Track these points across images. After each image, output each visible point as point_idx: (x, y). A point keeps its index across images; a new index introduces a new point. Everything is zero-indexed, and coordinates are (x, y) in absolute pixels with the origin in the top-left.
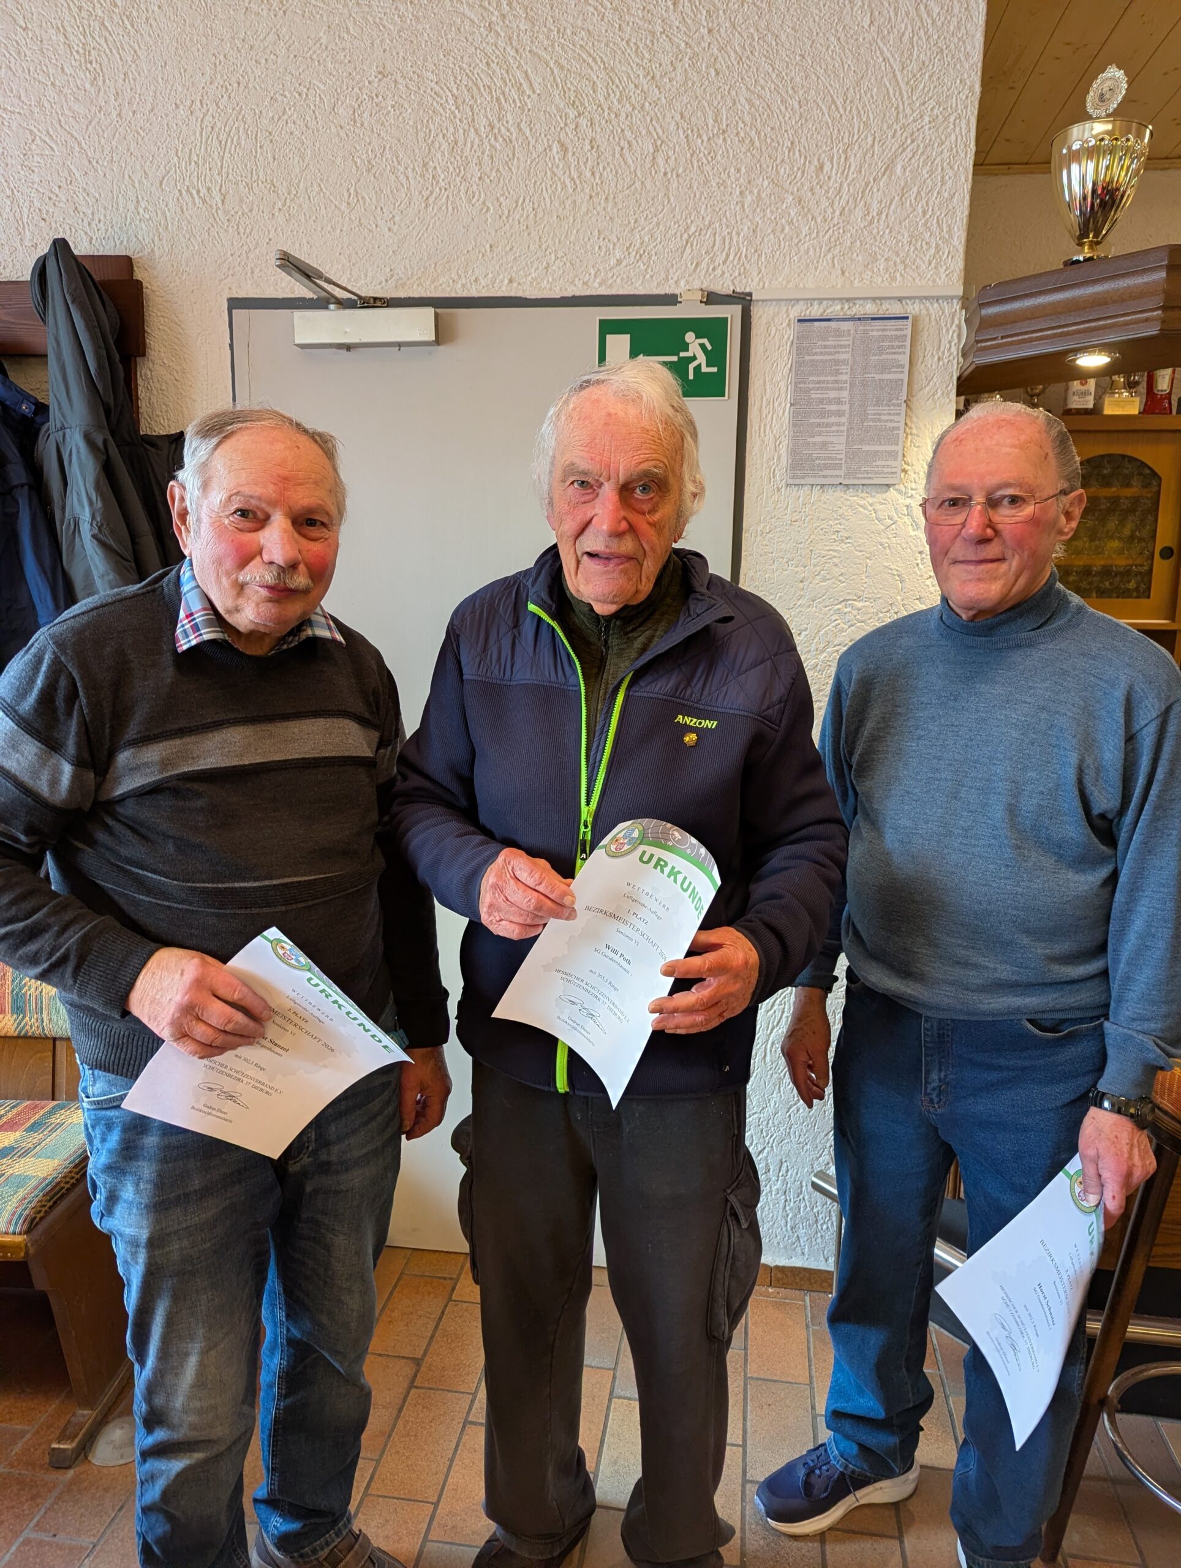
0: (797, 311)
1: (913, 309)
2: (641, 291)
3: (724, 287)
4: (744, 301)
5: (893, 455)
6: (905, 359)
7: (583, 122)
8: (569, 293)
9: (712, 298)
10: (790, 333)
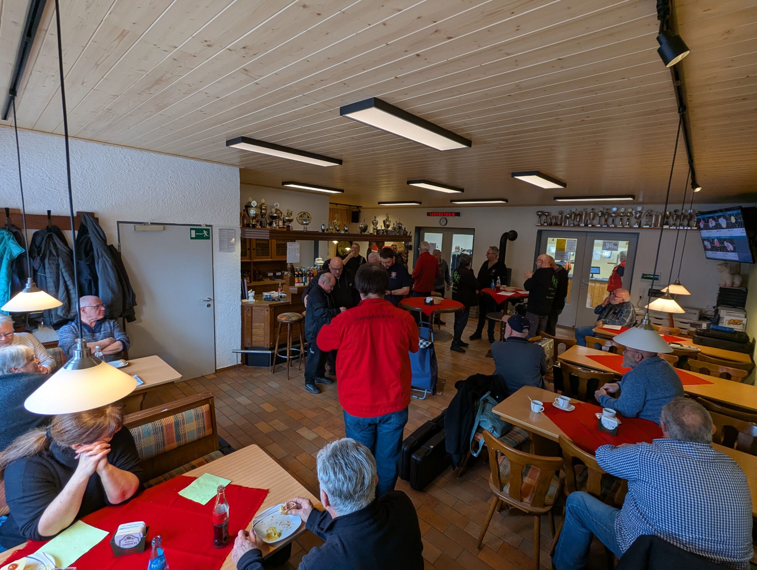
0: (218, 228)
1: (234, 228)
2: (195, 224)
3: (208, 224)
4: (211, 226)
5: (233, 247)
6: (234, 235)
7: (185, 199)
8: (184, 223)
9: (207, 226)
10: (218, 231)
